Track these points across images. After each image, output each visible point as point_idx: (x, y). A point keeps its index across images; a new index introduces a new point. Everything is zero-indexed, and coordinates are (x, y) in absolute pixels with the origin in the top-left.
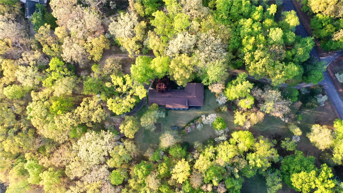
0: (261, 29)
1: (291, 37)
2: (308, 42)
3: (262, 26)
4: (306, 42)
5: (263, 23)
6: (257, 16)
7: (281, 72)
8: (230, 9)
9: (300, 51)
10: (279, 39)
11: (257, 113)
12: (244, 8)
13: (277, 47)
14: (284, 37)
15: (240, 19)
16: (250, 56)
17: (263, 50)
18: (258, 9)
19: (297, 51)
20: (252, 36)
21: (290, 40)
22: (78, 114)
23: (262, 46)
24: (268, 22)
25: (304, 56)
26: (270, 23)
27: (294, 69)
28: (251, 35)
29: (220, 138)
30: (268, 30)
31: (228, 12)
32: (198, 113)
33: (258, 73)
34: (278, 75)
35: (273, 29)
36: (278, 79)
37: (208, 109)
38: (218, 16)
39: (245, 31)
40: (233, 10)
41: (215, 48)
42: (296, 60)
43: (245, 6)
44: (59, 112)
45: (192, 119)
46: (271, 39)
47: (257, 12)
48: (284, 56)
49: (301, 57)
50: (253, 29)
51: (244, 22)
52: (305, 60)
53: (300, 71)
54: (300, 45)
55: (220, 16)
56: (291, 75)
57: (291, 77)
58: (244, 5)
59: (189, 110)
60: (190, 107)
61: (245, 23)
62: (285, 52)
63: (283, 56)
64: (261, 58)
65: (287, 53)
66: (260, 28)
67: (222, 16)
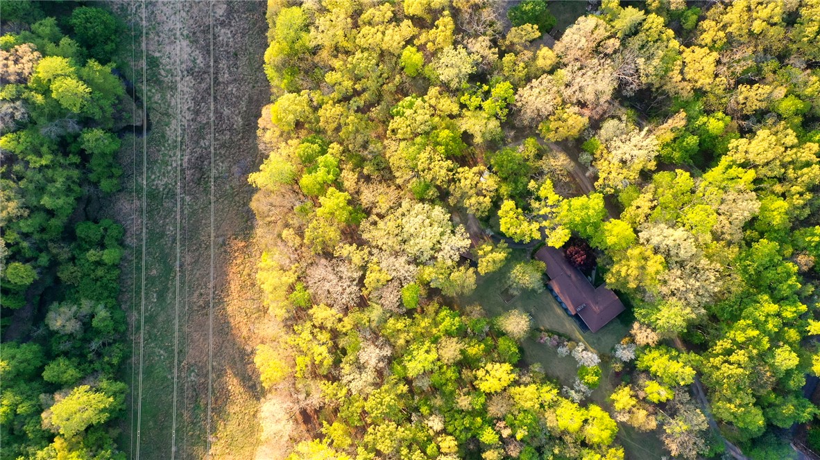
0: (775, 332)
1: (798, 381)
2: (809, 410)
3: (781, 330)
4: (804, 407)
5: (786, 328)
6: (789, 313)
7: (740, 406)
8: (767, 268)
9: (788, 409)
10: (784, 368)
11: (650, 417)
12: (785, 287)
13: (768, 374)
14: (789, 373)
15: (766, 293)
16: (729, 346)
17: (751, 358)
18: (800, 308)
19: (784, 404)
20: (757, 327)
21: (792, 384)
22: (460, 176)
23: (755, 352)
24: (793, 334)
25: (784, 420)
26: (794, 339)
27: (758, 421)
28: (757, 325)
29: (573, 392)
30: (781, 343)
31: (761, 268)
32: (578, 334)
33: (714, 376)
34: (732, 406)
35: (789, 349)
36: (726, 409)
37: (594, 343)
38: (746, 258)
39: (757, 313)
40: (770, 274)
41: (701, 292)
42: (770, 413)
43: (790, 286)
44: (441, 149)
45: (561, 331)
46: (774, 357)
47: (794, 309)
48: (763, 392)
49: (779, 418)
50: (766, 321)
51: (766, 301)
52: (780, 425)
53: (759, 430)
54: (795, 402)
55: (748, 262)
56: (745, 423)
57: (741, 425)
58: (790, 282)
59: (570, 318)
60: (576, 316)
61: (766, 305)
62: (770, 389)
63: (761, 390)
64: (739, 364)
65: (769, 393)
66: (776, 330)
67: (749, 265)
